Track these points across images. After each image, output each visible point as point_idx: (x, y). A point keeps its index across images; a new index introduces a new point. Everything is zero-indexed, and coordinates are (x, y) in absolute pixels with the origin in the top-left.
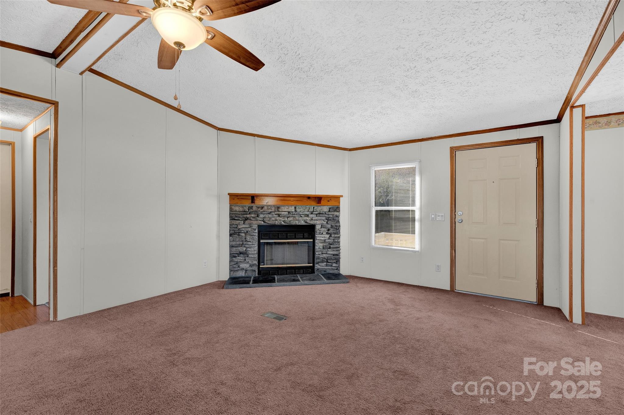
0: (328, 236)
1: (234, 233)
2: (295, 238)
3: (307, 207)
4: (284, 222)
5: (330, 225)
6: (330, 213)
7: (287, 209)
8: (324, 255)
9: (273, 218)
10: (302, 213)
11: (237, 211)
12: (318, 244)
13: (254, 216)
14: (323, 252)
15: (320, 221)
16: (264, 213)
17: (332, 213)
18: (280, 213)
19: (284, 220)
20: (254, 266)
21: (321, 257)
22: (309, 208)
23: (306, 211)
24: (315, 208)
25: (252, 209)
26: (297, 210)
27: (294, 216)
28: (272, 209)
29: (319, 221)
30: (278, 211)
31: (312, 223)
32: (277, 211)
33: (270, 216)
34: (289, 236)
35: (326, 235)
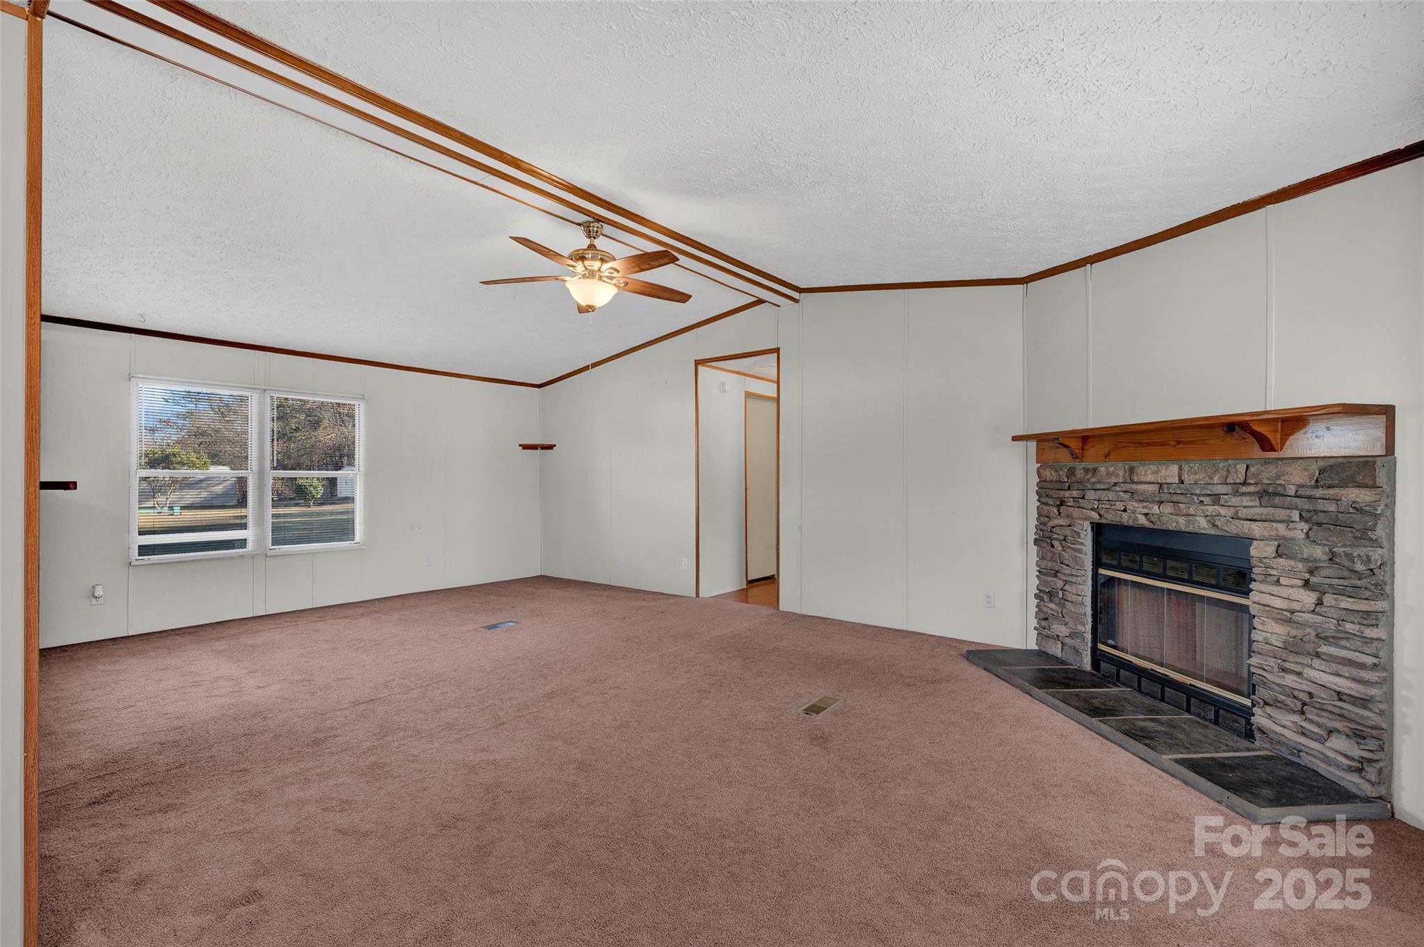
0: (1309, 598)
1: (1045, 538)
2: (1190, 582)
3: (1221, 465)
4: (1148, 520)
5: (1327, 549)
6: (1319, 493)
7: (1154, 473)
8: (1290, 680)
9: (1118, 503)
10: (1202, 489)
11: (1047, 482)
12: (1263, 623)
13: (1077, 494)
14: (1287, 665)
15: (1266, 524)
16: (1098, 486)
17: (1331, 492)
18: (1135, 487)
19: (1146, 511)
20: (1077, 637)
21: (1278, 685)
22: (1229, 471)
23: (1216, 480)
24: (1252, 469)
25: (1075, 476)
26: (1185, 477)
27: (1175, 498)
28: (1117, 476)
29: (1260, 524)
30: (1133, 482)
31: (1234, 528)
32: (1129, 480)
33: (1111, 495)
34: (1171, 568)
35: (1302, 591)
